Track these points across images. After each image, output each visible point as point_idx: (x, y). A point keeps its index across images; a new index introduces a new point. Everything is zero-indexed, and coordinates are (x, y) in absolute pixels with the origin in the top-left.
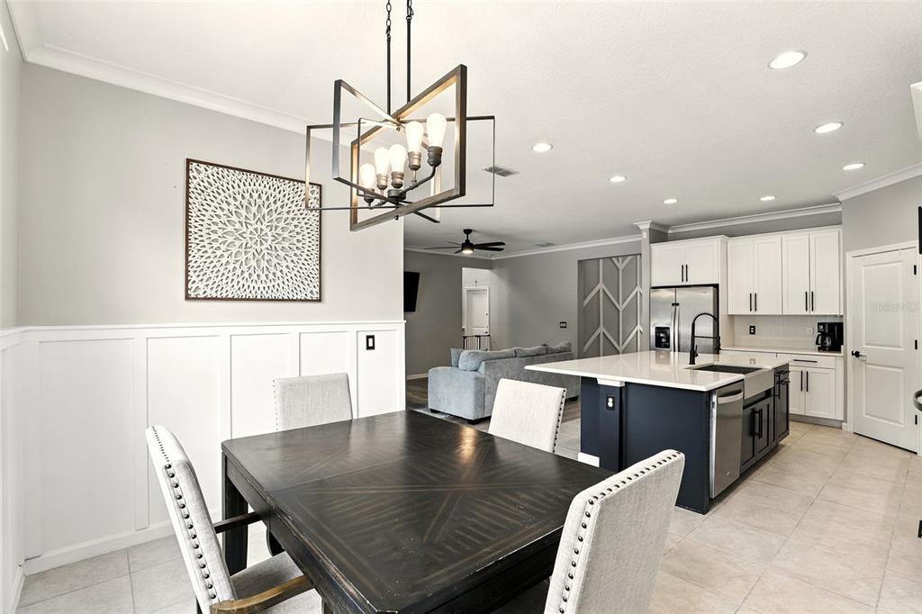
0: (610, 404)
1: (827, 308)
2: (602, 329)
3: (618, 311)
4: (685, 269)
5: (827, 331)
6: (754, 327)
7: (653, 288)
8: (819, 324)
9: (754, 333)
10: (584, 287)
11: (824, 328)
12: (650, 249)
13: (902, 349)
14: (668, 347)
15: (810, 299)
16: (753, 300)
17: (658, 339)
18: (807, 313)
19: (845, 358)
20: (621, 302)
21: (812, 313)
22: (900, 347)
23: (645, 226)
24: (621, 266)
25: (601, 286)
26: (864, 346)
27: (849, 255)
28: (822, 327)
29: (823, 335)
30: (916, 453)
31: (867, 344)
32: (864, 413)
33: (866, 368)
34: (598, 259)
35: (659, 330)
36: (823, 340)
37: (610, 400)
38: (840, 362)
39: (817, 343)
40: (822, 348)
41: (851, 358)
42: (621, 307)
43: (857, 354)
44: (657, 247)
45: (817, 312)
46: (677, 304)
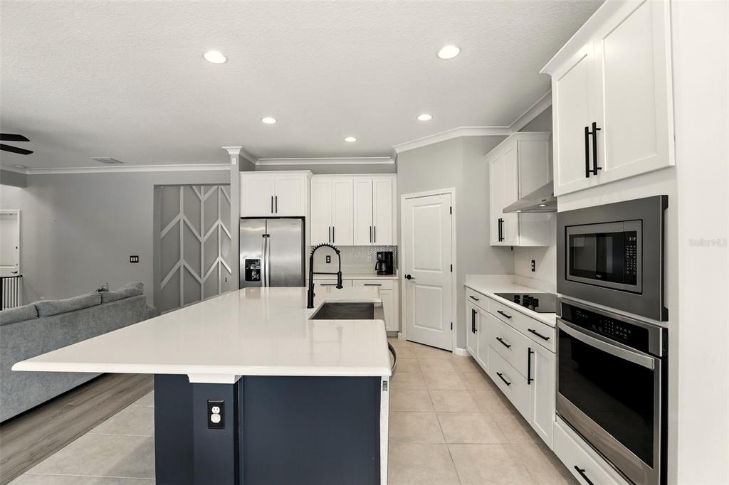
0: (216, 418)
1: (385, 240)
2: (182, 262)
3: (200, 243)
4: (274, 200)
5: (384, 259)
6: (329, 257)
7: (243, 218)
8: (378, 253)
9: (330, 262)
10: (161, 218)
11: (382, 256)
12: (240, 177)
13: (441, 272)
14: (259, 280)
15: (373, 232)
16: (332, 231)
17: (248, 272)
18: (371, 244)
19: (400, 281)
20: (202, 234)
21: (374, 244)
22: (439, 270)
23: (234, 152)
24: (203, 197)
25: (181, 216)
26: (415, 270)
27: (403, 197)
28: (380, 255)
29: (380, 262)
30: (451, 352)
31: (416, 269)
32: (414, 323)
33: (415, 288)
34: (179, 186)
35: (249, 262)
36: (380, 266)
37: (216, 410)
38: (396, 284)
39: (376, 269)
40: (380, 273)
41: (404, 280)
42: (203, 239)
43: (409, 277)
44: (247, 177)
45: (377, 244)
46: (268, 236)
